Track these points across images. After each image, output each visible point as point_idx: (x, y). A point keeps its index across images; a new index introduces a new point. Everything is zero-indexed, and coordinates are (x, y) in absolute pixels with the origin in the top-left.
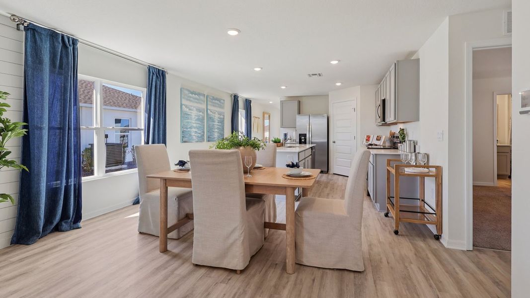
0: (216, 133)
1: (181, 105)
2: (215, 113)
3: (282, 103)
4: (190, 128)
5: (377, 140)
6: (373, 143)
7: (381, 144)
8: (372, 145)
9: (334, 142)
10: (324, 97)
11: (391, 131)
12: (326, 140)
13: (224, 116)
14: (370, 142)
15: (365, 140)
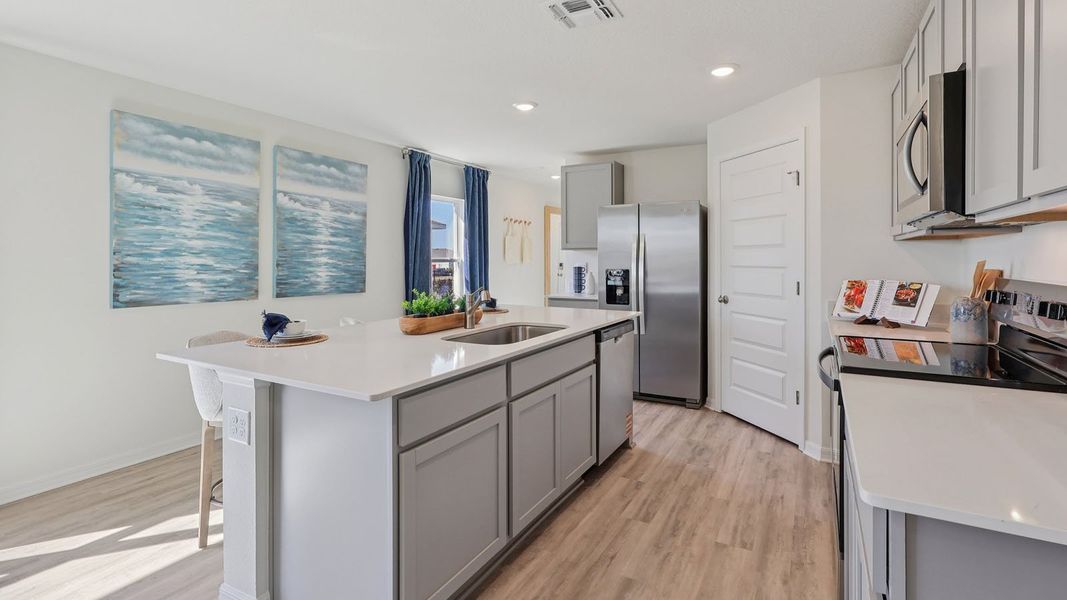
0: (323, 268)
1: (114, 171)
2: (314, 205)
3: (566, 172)
4: (167, 253)
5: (899, 301)
6: (878, 316)
7: (922, 321)
8: (874, 322)
9: (725, 301)
10: (692, 145)
11: (981, 265)
12: (696, 289)
13: (365, 215)
14: (865, 311)
15: (841, 301)
